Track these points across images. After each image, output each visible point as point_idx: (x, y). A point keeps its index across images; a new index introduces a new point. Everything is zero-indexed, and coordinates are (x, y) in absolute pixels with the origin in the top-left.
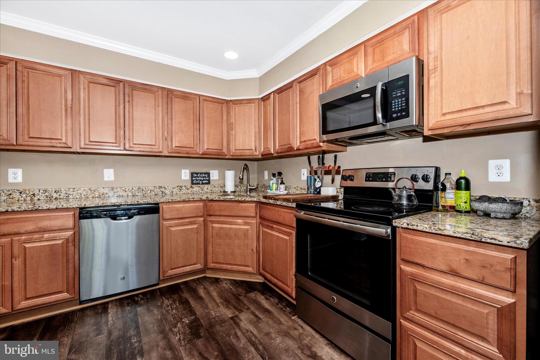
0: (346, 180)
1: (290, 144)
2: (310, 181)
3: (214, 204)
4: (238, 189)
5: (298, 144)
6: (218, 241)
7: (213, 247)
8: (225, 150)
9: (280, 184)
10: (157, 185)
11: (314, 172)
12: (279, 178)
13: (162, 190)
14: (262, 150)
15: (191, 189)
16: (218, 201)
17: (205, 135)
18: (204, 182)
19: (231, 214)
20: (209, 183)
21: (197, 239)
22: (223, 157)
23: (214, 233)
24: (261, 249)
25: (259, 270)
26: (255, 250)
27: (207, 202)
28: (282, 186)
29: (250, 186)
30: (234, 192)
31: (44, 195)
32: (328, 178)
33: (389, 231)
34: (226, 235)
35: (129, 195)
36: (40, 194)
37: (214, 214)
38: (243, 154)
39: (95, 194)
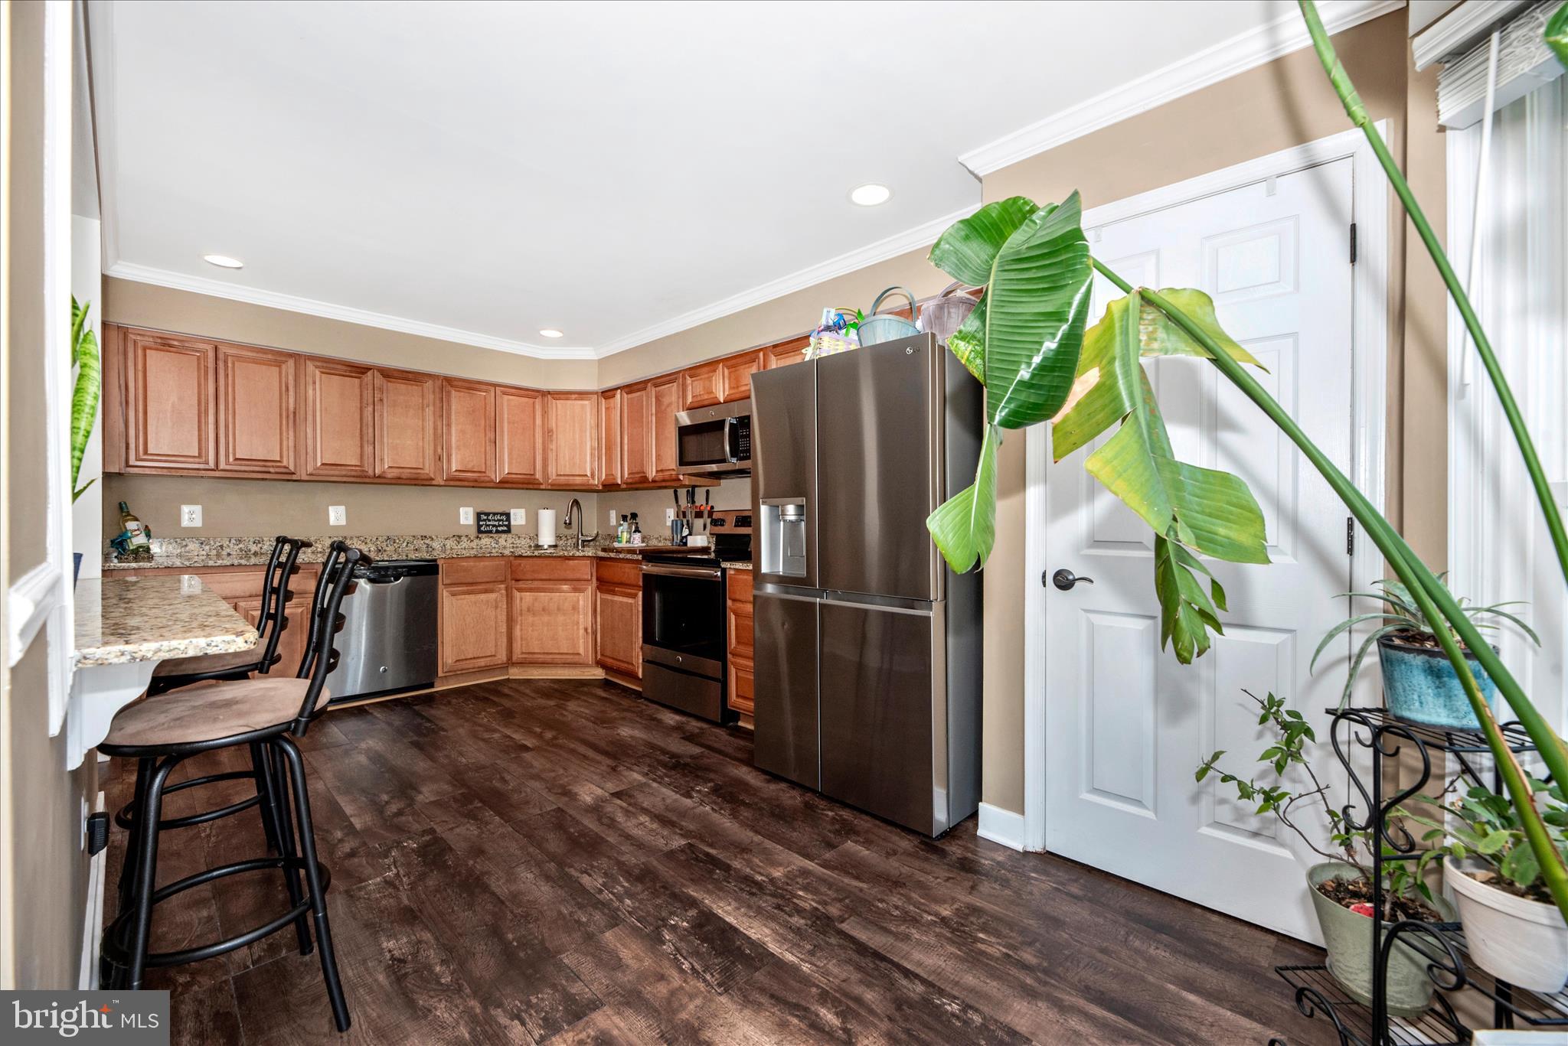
0: (715, 525)
1: (644, 473)
2: (676, 527)
3: (523, 562)
4: (561, 542)
5: (654, 474)
6: (531, 619)
7: (521, 630)
8: (539, 476)
9: (635, 532)
10: (419, 533)
11: (681, 514)
12: (632, 523)
13: (427, 541)
14: (604, 477)
15: (476, 541)
16: (531, 557)
17: (506, 450)
18: (500, 529)
19: (551, 577)
20: (508, 531)
21: (496, 617)
22: (536, 486)
23: (525, 608)
24: (599, 627)
25: (596, 657)
26: (590, 631)
27: (511, 558)
28: (637, 536)
29: (582, 535)
30: (555, 546)
31: (236, 547)
32: (698, 523)
33: (719, 574)
34: (544, 610)
35: (372, 549)
36: (231, 545)
37: (524, 578)
38: (571, 482)
39: (317, 548)
